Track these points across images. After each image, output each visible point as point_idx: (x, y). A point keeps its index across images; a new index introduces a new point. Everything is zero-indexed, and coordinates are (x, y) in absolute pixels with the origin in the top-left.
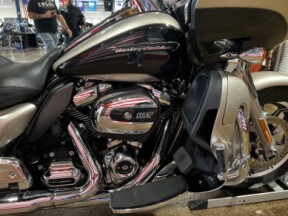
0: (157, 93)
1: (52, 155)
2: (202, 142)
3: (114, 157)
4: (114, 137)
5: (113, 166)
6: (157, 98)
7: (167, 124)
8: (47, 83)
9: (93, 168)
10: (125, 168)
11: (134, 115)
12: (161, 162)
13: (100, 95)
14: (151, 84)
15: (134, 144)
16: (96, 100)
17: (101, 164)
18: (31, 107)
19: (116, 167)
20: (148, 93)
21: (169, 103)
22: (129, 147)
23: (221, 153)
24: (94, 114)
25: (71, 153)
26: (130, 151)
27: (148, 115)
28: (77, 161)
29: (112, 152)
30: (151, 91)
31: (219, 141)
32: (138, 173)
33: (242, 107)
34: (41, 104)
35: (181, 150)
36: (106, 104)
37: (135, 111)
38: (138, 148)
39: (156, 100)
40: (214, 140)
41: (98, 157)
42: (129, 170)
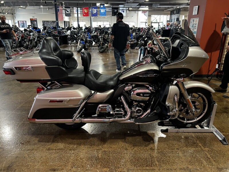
0: (151, 88)
1: (116, 106)
2: (163, 103)
3: (135, 108)
4: (136, 101)
5: (135, 111)
6: (151, 90)
7: (154, 98)
8: (117, 83)
9: (128, 110)
10: (139, 111)
11: (143, 95)
12: (150, 111)
13: (133, 88)
14: (149, 85)
15: (142, 104)
16: (132, 89)
17: (131, 110)
18: (112, 90)
19: (136, 111)
20: (148, 88)
21: (155, 92)
22: (140, 105)
23: (169, 107)
24: (130, 93)
25: (122, 106)
26: (141, 106)
27: (148, 95)
28: (124, 108)
29: (135, 106)
30: (149, 87)
31: (168, 104)
32: (143, 114)
33: (176, 94)
34: (115, 89)
35: (158, 107)
36: (134, 91)
37: (144, 94)
38: (143, 106)
39: (150, 90)
40: (167, 103)
41: (130, 107)
42: (140, 113)
